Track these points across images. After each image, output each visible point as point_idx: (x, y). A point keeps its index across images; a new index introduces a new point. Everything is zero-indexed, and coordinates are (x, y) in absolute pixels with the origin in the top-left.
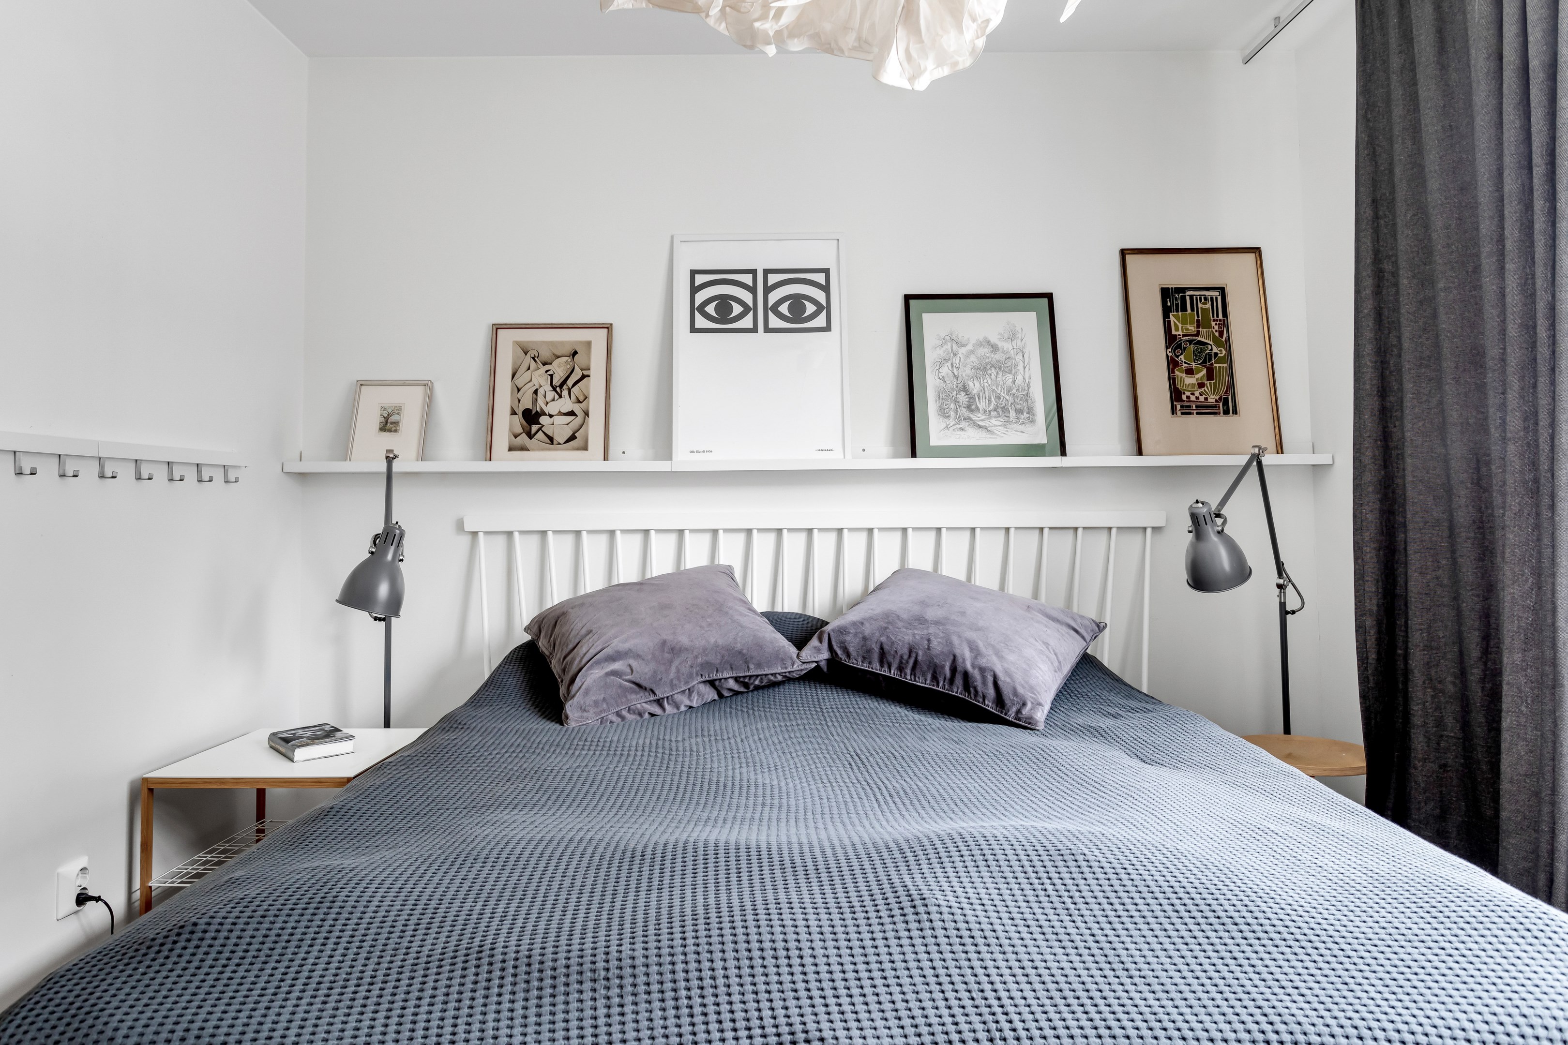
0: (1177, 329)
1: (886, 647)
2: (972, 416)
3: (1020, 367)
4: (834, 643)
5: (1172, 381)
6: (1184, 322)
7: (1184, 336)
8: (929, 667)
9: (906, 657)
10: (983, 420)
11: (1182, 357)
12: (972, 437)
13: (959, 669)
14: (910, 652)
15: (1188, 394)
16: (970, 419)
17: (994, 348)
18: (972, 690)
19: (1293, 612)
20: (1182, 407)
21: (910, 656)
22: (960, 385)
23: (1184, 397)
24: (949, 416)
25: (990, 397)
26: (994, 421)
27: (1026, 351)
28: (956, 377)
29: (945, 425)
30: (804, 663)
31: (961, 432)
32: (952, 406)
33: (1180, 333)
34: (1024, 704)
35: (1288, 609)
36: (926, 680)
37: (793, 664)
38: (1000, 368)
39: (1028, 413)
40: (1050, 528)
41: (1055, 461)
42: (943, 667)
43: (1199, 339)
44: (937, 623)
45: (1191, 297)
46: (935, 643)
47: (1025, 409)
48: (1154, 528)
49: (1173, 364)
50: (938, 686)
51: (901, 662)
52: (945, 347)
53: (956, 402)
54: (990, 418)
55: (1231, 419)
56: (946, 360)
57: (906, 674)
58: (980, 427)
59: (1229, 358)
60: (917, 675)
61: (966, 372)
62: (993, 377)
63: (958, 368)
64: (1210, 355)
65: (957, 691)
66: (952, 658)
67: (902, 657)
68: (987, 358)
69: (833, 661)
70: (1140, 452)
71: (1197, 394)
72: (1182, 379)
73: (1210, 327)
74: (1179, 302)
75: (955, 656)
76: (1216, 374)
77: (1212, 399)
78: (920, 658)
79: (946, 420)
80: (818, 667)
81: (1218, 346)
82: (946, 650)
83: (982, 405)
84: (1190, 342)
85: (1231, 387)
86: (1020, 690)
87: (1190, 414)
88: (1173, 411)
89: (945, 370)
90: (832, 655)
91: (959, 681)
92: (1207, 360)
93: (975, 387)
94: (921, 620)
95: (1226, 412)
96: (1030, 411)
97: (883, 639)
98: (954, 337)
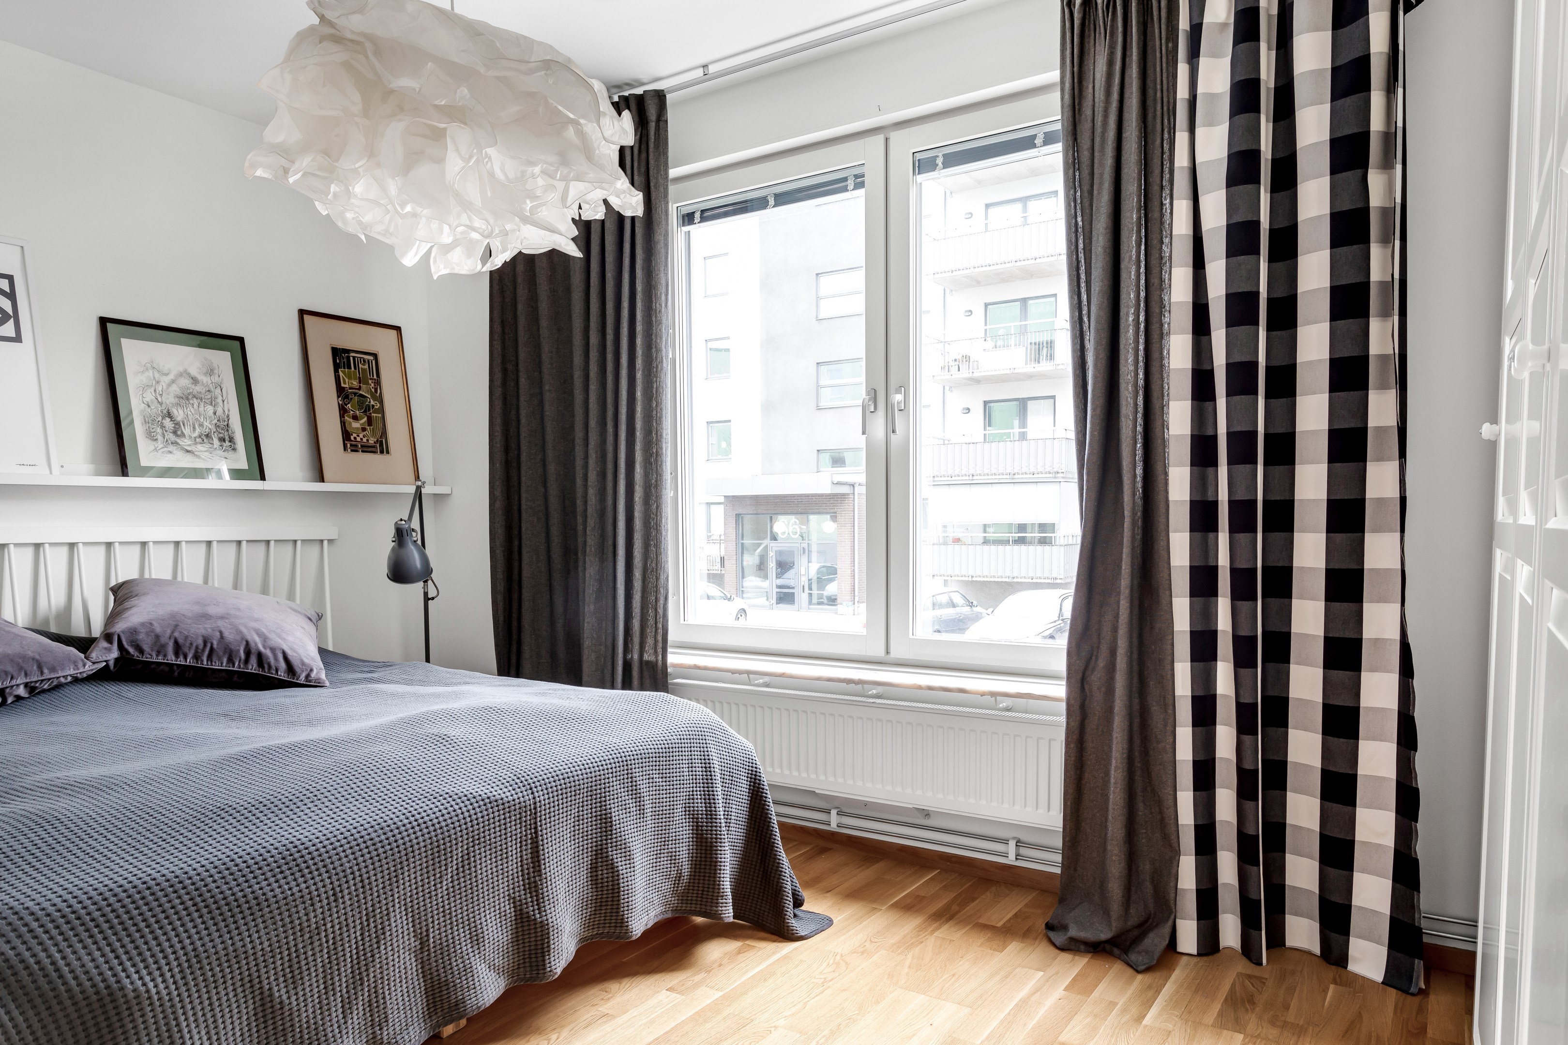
0: (345, 383)
1: (181, 641)
2: (178, 441)
3: (220, 400)
4: (125, 643)
5: (343, 424)
6: (350, 378)
7: (350, 388)
8: (225, 653)
9: (201, 647)
10: (189, 445)
11: (349, 405)
12: (177, 459)
13: (253, 651)
14: (205, 643)
15: (355, 435)
16: (176, 443)
17: (195, 381)
18: (266, 666)
19: (433, 599)
20: (351, 445)
21: (205, 645)
22: (165, 412)
23: (352, 438)
24: (156, 440)
25: (194, 425)
26: (200, 447)
27: (224, 386)
28: (161, 404)
29: (153, 448)
30: (94, 663)
31: (170, 455)
32: (159, 430)
33: (347, 386)
34: (311, 670)
35: (430, 596)
36: (222, 664)
37: (84, 665)
38: (201, 399)
39: (230, 441)
40: (247, 541)
41: (257, 485)
42: (238, 651)
43: (361, 392)
44: (222, 618)
45: (354, 358)
46: (226, 634)
47: (227, 438)
48: (329, 540)
49: (343, 411)
50: (234, 666)
51: (196, 651)
52: (146, 374)
53: (163, 427)
54: (196, 443)
55: (384, 457)
56: (150, 386)
57: (202, 661)
58: (188, 451)
59: (382, 410)
60: (214, 660)
61: (169, 400)
62: (195, 406)
63: (161, 395)
64: (369, 406)
65: (253, 667)
66: (244, 643)
67: (197, 647)
68: (188, 388)
69: (124, 658)
70: (322, 479)
71: (361, 436)
72: (350, 423)
73: (368, 384)
74: (345, 360)
75: (247, 643)
76: (374, 422)
77: (372, 441)
78: (215, 646)
79: (154, 443)
80: (107, 666)
81: (374, 400)
82: (238, 638)
83: (187, 431)
84: (355, 394)
85: (384, 433)
86: (306, 661)
87: (357, 451)
88: (345, 449)
89: (149, 396)
90: (121, 653)
91: (253, 661)
92: (367, 409)
93: (179, 414)
94: (206, 616)
95: (382, 452)
96: (231, 440)
97: (176, 634)
98: (155, 365)
